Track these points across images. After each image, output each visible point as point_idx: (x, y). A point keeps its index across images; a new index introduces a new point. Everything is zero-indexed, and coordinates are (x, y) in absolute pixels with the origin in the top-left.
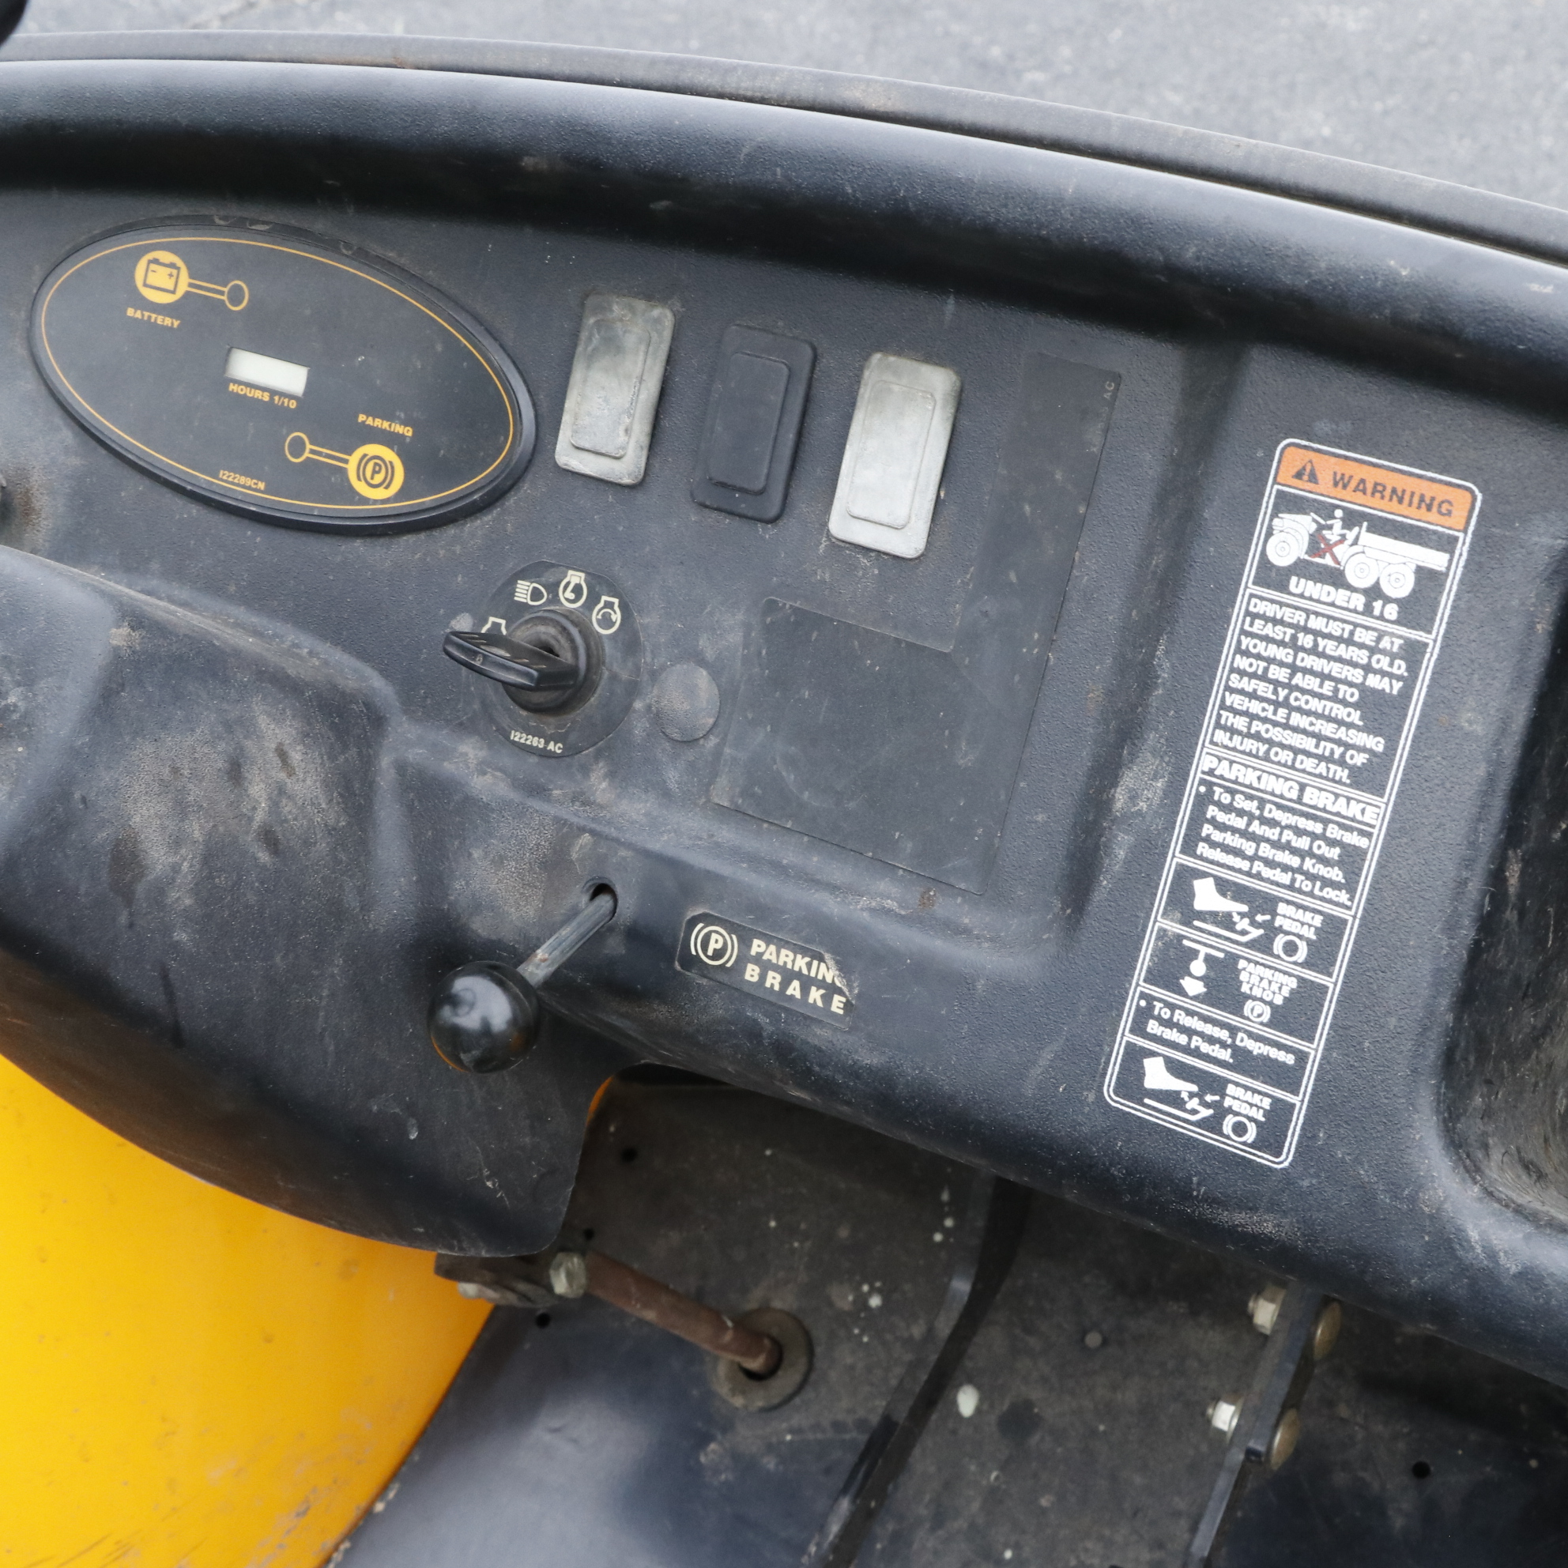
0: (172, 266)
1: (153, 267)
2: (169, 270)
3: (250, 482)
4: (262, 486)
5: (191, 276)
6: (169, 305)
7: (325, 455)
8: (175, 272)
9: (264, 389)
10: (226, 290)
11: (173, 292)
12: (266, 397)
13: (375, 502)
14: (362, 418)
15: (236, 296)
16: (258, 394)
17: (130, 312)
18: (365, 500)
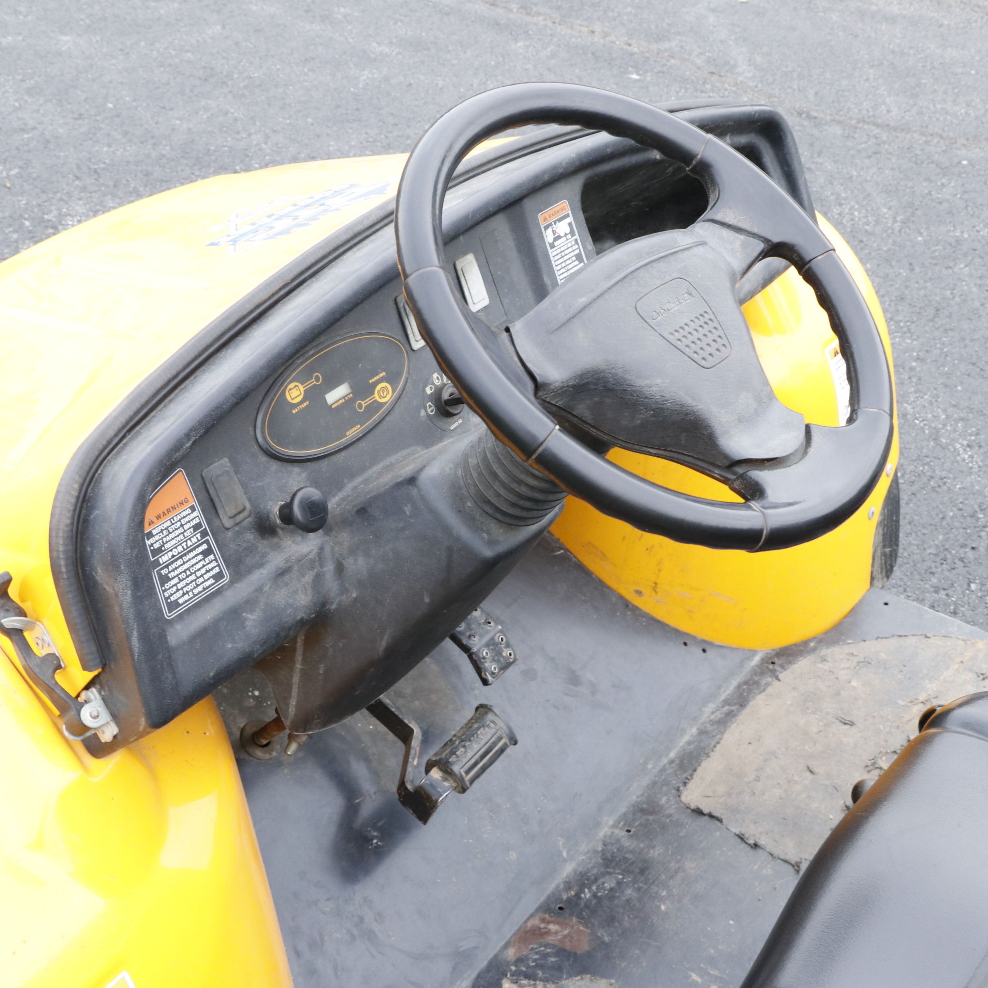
0: (296, 386)
1: (290, 392)
2: (295, 389)
3: (355, 429)
4: (359, 426)
5: (302, 384)
6: (302, 399)
7: (368, 401)
8: (297, 388)
9: (341, 399)
10: (313, 380)
11: (301, 394)
12: (343, 400)
13: (389, 400)
14: (371, 381)
15: (317, 379)
16: (341, 402)
17: (294, 412)
18: (386, 403)
